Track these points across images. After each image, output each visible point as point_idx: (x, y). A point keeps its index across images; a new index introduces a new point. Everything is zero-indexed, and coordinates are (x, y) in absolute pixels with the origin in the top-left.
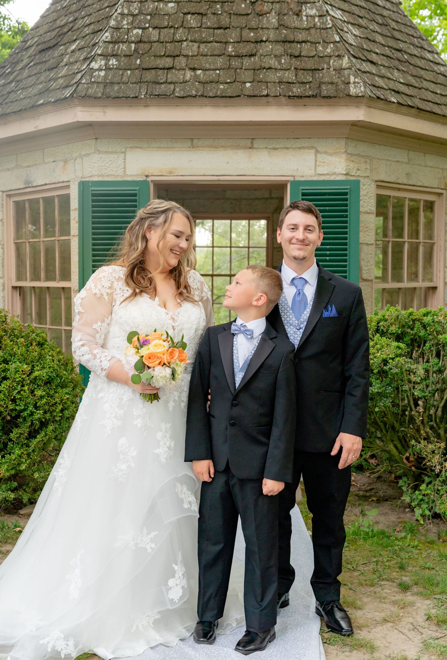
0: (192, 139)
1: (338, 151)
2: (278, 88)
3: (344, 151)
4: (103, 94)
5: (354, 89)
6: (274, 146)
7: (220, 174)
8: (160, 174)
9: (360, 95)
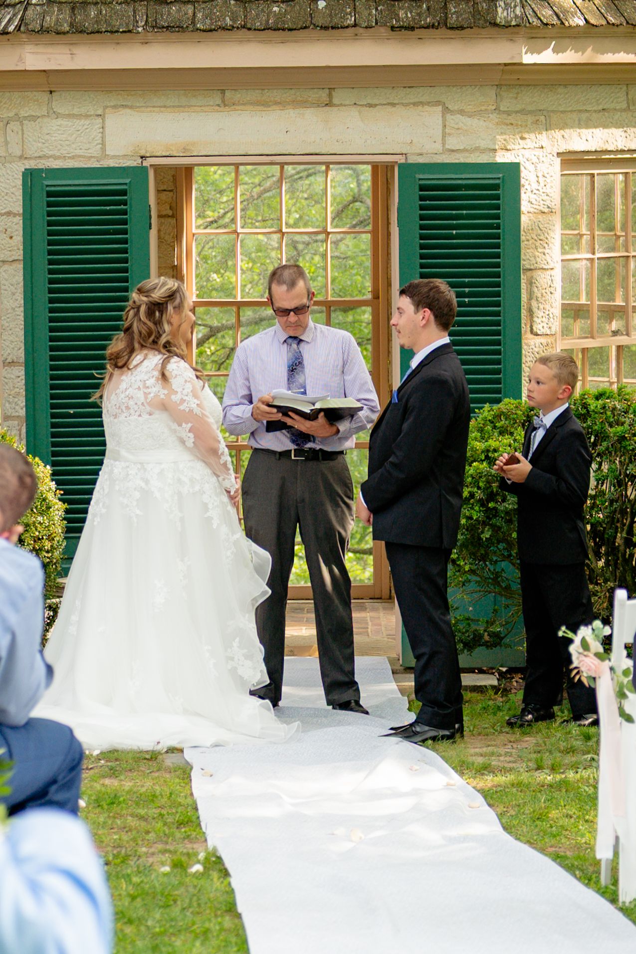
0: (223, 92)
1: (483, 108)
2: (374, 12)
3: (494, 107)
4: (71, 25)
5: (504, 10)
6: (370, 101)
7: (273, 153)
8: (167, 154)
9: (513, 23)
